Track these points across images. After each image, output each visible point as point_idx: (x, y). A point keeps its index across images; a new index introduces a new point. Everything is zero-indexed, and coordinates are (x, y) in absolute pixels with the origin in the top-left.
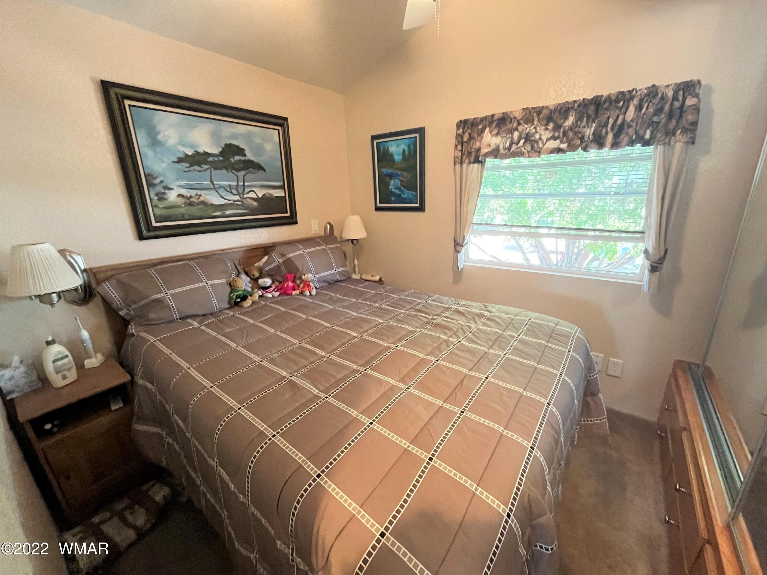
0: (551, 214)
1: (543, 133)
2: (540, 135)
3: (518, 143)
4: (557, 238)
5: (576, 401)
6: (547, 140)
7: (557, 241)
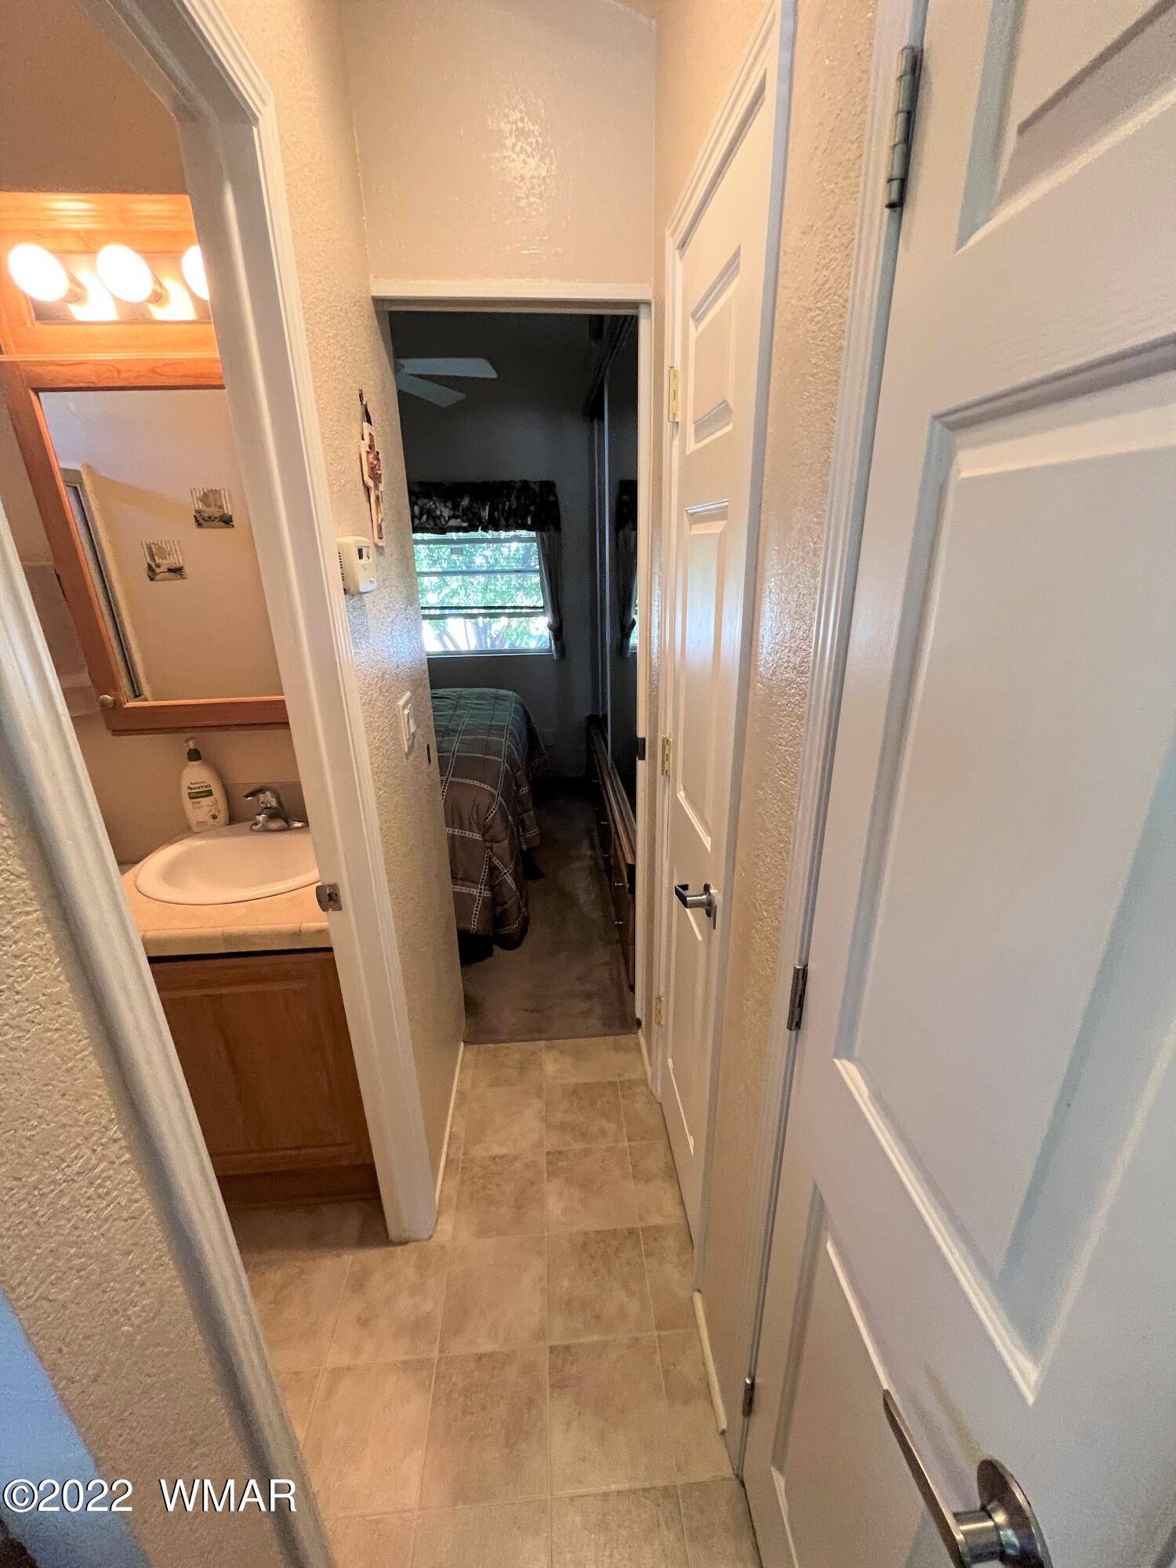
0: (455, 593)
1: (443, 510)
2: (441, 512)
3: (420, 519)
4: (466, 618)
5: (510, 817)
6: (450, 518)
7: (465, 622)
